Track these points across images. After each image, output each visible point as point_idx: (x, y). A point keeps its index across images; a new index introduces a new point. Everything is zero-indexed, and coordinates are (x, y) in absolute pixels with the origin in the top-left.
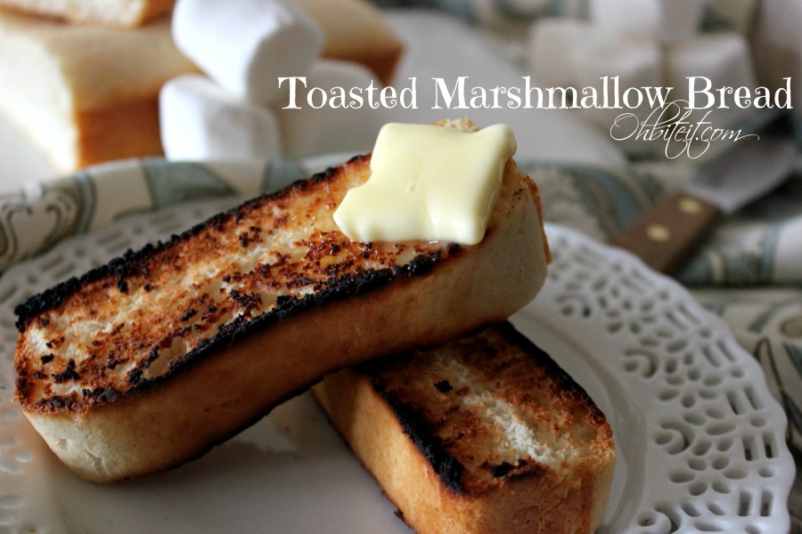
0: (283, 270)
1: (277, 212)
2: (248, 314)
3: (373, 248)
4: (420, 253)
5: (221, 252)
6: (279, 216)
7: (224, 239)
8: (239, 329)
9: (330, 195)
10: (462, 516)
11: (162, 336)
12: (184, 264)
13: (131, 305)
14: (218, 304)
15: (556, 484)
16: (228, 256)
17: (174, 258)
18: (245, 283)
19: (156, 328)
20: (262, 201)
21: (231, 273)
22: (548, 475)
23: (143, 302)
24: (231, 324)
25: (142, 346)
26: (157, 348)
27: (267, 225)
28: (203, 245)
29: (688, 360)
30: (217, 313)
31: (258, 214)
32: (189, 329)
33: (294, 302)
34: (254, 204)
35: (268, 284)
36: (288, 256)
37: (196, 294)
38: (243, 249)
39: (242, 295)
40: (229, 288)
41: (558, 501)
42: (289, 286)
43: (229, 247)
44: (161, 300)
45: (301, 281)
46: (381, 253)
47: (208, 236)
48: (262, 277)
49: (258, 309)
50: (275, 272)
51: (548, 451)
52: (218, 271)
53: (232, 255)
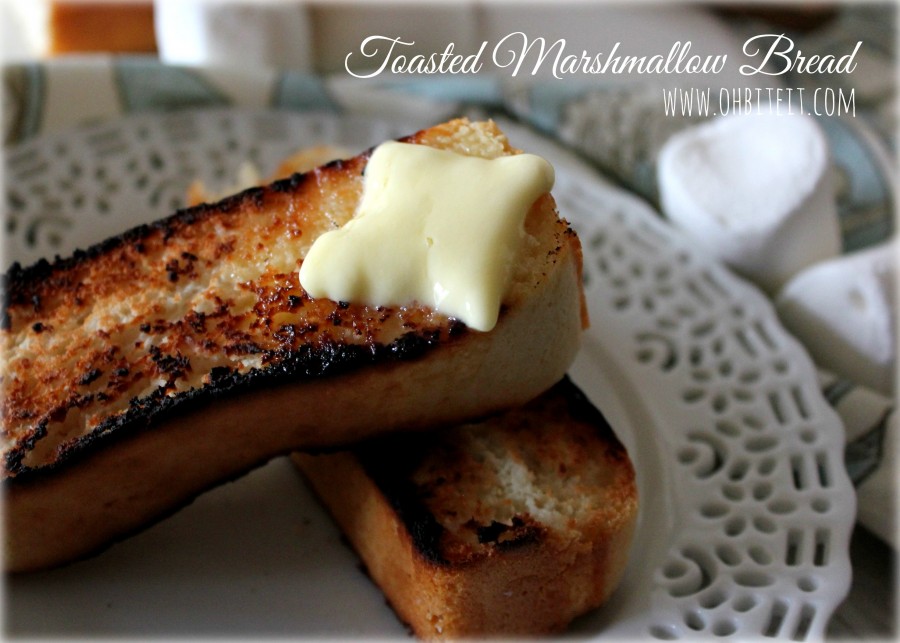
0: (222, 325)
1: (221, 232)
2: (170, 385)
3: (348, 310)
4: (410, 330)
5: (141, 284)
6: (223, 241)
7: (145, 263)
8: (158, 408)
9: (295, 219)
10: (440, 590)
11: (54, 404)
12: (89, 296)
13: (15, 349)
14: (132, 365)
15: (560, 550)
16: (149, 291)
17: (76, 284)
18: (171, 338)
19: (46, 391)
20: (201, 214)
21: (151, 319)
22: (549, 540)
23: (31, 347)
24: (148, 399)
25: (26, 416)
26: (46, 421)
27: (206, 252)
28: (116, 271)
29: (718, 348)
30: (130, 379)
31: (194, 232)
32: (90, 400)
33: (235, 378)
34: (190, 217)
35: (201, 344)
36: (231, 303)
37: (104, 346)
38: (170, 284)
39: (165, 355)
40: (147, 341)
41: (563, 569)
42: (230, 351)
43: (152, 280)
44: (55, 348)
45: (245, 348)
46: (358, 318)
47: (124, 257)
48: (193, 331)
49: (185, 378)
50: (212, 324)
51: (552, 502)
52: (135, 313)
53: (156, 290)
